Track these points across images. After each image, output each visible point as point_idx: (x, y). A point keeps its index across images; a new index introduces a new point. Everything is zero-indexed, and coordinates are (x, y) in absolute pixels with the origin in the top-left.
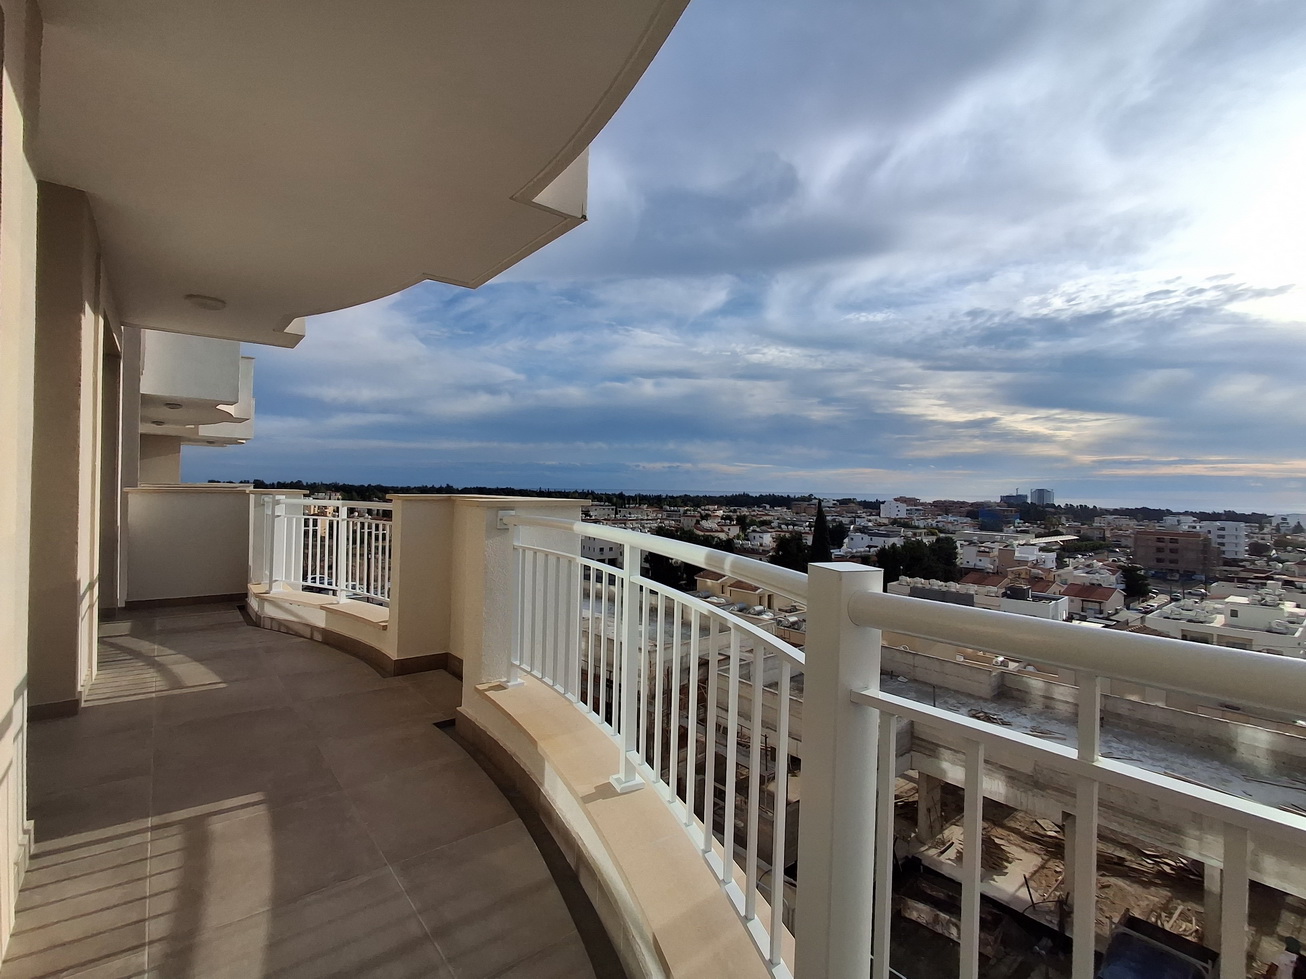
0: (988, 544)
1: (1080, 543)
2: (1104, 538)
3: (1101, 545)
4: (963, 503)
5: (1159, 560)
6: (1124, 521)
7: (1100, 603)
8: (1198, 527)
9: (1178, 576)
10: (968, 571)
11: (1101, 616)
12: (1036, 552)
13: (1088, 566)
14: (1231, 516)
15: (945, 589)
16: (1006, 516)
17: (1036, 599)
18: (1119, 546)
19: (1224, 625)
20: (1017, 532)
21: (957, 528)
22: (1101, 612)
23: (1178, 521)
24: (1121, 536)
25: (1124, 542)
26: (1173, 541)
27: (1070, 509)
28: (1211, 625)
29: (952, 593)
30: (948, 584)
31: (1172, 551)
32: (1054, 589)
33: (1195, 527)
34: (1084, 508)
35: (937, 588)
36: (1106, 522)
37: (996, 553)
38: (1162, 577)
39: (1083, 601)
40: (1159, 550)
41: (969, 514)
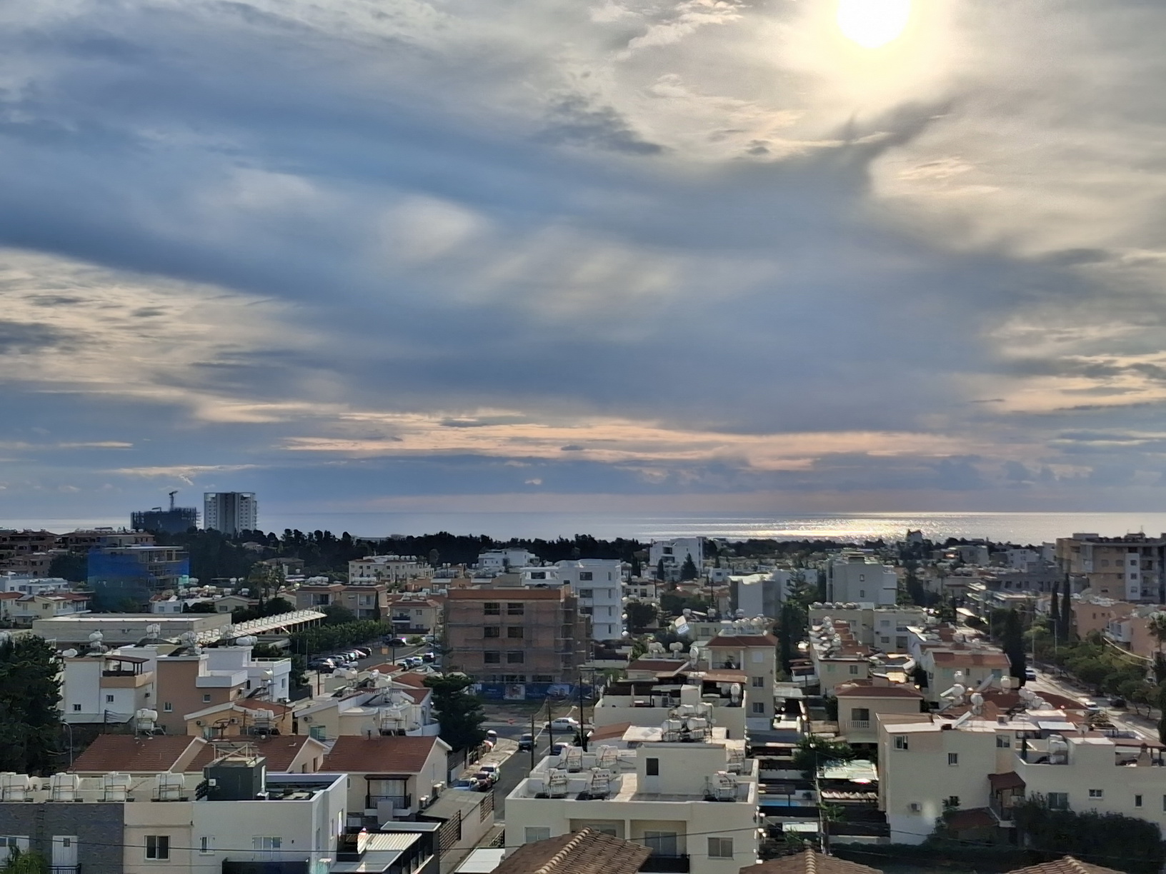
0: (129, 650)
1: (333, 629)
2: (376, 613)
3: (372, 630)
4: (42, 536)
5: (490, 657)
6: (409, 568)
7: (405, 779)
8: (548, 575)
9: (523, 691)
10: (89, 733)
11: (406, 813)
12: (246, 661)
13: (363, 686)
14: (587, 547)
15: (41, 797)
16: (157, 570)
17: (280, 790)
18: (405, 630)
19: (638, 795)
20: (187, 610)
21: (32, 609)
22: (407, 802)
23: (505, 562)
24: (409, 604)
25: (415, 620)
26: (515, 609)
27: (294, 541)
28: (615, 800)
29: (67, 806)
30: (52, 780)
31: (514, 632)
32: (309, 755)
33: (542, 575)
34: (324, 539)
35: (19, 796)
36: (372, 571)
37: (148, 675)
38: (495, 694)
39: (368, 778)
40: (490, 632)
41: (57, 568)
